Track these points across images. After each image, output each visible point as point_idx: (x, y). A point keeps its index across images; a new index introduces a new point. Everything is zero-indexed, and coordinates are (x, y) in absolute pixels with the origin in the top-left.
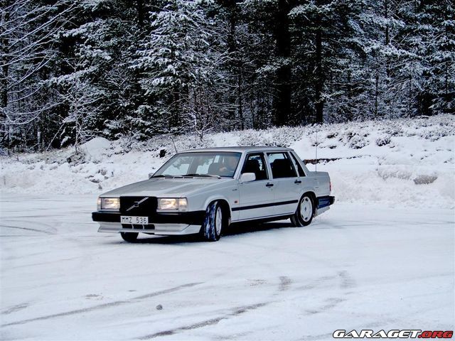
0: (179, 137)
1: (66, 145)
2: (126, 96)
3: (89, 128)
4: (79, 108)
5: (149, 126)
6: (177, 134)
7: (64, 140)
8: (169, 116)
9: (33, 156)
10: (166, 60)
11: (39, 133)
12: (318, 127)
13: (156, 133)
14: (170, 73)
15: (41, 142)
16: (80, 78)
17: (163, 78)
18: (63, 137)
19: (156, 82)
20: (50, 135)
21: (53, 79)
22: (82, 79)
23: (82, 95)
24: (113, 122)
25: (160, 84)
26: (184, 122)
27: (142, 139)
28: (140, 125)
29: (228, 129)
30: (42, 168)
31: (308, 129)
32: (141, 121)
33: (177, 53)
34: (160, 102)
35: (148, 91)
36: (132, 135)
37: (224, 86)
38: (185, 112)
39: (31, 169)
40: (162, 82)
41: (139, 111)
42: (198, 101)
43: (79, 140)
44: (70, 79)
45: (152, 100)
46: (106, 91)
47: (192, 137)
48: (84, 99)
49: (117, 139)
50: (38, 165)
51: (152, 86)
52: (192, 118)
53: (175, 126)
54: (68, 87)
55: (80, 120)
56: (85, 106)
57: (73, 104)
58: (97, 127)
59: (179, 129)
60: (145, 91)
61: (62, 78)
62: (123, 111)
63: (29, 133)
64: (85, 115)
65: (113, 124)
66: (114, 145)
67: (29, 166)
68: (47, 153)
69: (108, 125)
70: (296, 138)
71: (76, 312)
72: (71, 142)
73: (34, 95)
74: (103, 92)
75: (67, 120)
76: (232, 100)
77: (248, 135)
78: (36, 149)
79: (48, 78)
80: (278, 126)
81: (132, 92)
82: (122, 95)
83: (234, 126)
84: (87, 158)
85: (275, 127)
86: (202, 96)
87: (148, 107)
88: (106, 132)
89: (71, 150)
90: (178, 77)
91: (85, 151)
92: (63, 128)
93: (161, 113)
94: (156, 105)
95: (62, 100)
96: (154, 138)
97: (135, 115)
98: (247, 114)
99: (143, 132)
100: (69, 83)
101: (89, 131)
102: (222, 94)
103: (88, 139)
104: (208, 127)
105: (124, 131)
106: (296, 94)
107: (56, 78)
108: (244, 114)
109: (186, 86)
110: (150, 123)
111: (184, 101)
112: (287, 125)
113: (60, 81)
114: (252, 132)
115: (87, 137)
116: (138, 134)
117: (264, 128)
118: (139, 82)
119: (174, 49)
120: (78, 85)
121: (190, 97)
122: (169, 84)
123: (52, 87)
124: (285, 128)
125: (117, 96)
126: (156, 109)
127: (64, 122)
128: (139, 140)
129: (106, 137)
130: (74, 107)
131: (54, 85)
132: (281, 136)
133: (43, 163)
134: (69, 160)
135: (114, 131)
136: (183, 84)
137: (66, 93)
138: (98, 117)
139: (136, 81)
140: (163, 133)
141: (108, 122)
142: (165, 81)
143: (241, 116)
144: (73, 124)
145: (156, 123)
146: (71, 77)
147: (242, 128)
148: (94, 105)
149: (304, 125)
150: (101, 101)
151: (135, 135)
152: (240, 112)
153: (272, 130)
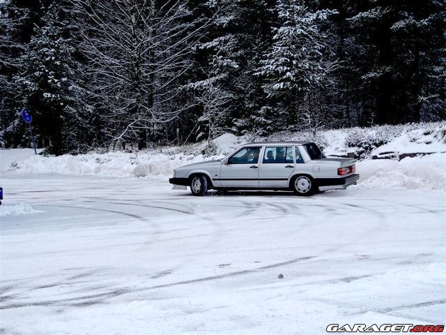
0: (295, 134)
1: (200, 140)
2: (251, 98)
3: (220, 126)
4: (211, 109)
5: (270, 124)
6: (293, 131)
7: (199, 135)
8: (287, 115)
9: (173, 149)
10: (285, 68)
11: (178, 130)
12: (415, 125)
13: (276, 130)
14: (288, 79)
15: (180, 137)
16: (213, 83)
17: (282, 84)
18: (198, 133)
19: (276, 86)
20: (188, 131)
21: (191, 85)
22: (215, 84)
23: (214, 97)
24: (240, 121)
25: (279, 88)
26: (300, 121)
27: (264, 135)
28: (262, 123)
29: (337, 127)
30: (181, 158)
31: (407, 127)
32: (264, 120)
33: (294, 62)
34: (279, 104)
35: (270, 94)
36: (256, 131)
37: (334, 90)
38: (300, 113)
39: (172, 159)
40: (282, 87)
41: (261, 111)
42: (312, 103)
43: (212, 136)
44: (205, 84)
45: (273, 102)
46: (234, 94)
47: (307, 134)
48: (216, 101)
49: (243, 134)
50: (178, 156)
51: (273, 90)
52: (306, 118)
53: (292, 124)
54: (202, 91)
55: (213, 119)
56: (217, 107)
57: (207, 105)
58: (227, 125)
59: (295, 127)
60: (267, 94)
61: (198, 84)
62: (248, 111)
63: (170, 129)
64: (217, 115)
65: (240, 122)
66: (240, 140)
67: (170, 157)
68: (185, 146)
69: (236, 123)
70: (396, 135)
71: (212, 278)
72: (205, 137)
73: (175, 98)
74: (231, 95)
75: (201, 119)
76: (340, 102)
77: (354, 132)
78: (175, 144)
79: (187, 83)
80: (380, 125)
81: (256, 95)
82: (247, 98)
83: (342, 124)
84: (218, 151)
85: (378, 125)
86: (315, 99)
87: (270, 108)
88: (234, 129)
89: (205, 144)
90: (295, 83)
91: (217, 144)
92: (198, 126)
93: (280, 113)
94: (276, 106)
95: (197, 102)
96: (274, 134)
97: (258, 115)
98: (353, 114)
99: (265, 129)
100: (204, 88)
101: (219, 128)
102: (332, 97)
103: (219, 134)
104: (320, 125)
105: (249, 128)
106: (396, 97)
107: (192, 84)
108: (350, 114)
109: (302, 90)
110: (270, 122)
111: (300, 103)
112: (389, 124)
113: (196, 86)
114: (358, 130)
115: (218, 133)
116: (260, 131)
117: (369, 126)
118: (262, 87)
119: (292, 59)
120: (211, 89)
121: (305, 99)
122: (287, 89)
123: (189, 91)
124: (387, 126)
125: (243, 99)
126: (276, 109)
127: (199, 120)
128: (261, 136)
129: (234, 133)
130: (207, 108)
131: (192, 90)
132: (383, 134)
133: (182, 154)
134: (203, 152)
135: (240, 128)
136: (300, 89)
137: (201, 96)
138: (228, 116)
139: (260, 86)
140: (282, 130)
141: (236, 121)
142: (284, 85)
143: (348, 116)
144: (207, 122)
145: (276, 121)
146: (205, 83)
147: (349, 126)
148: (224, 106)
149: (403, 123)
150: (229, 103)
151: (258, 131)
152: (348, 112)
153: (375, 128)
